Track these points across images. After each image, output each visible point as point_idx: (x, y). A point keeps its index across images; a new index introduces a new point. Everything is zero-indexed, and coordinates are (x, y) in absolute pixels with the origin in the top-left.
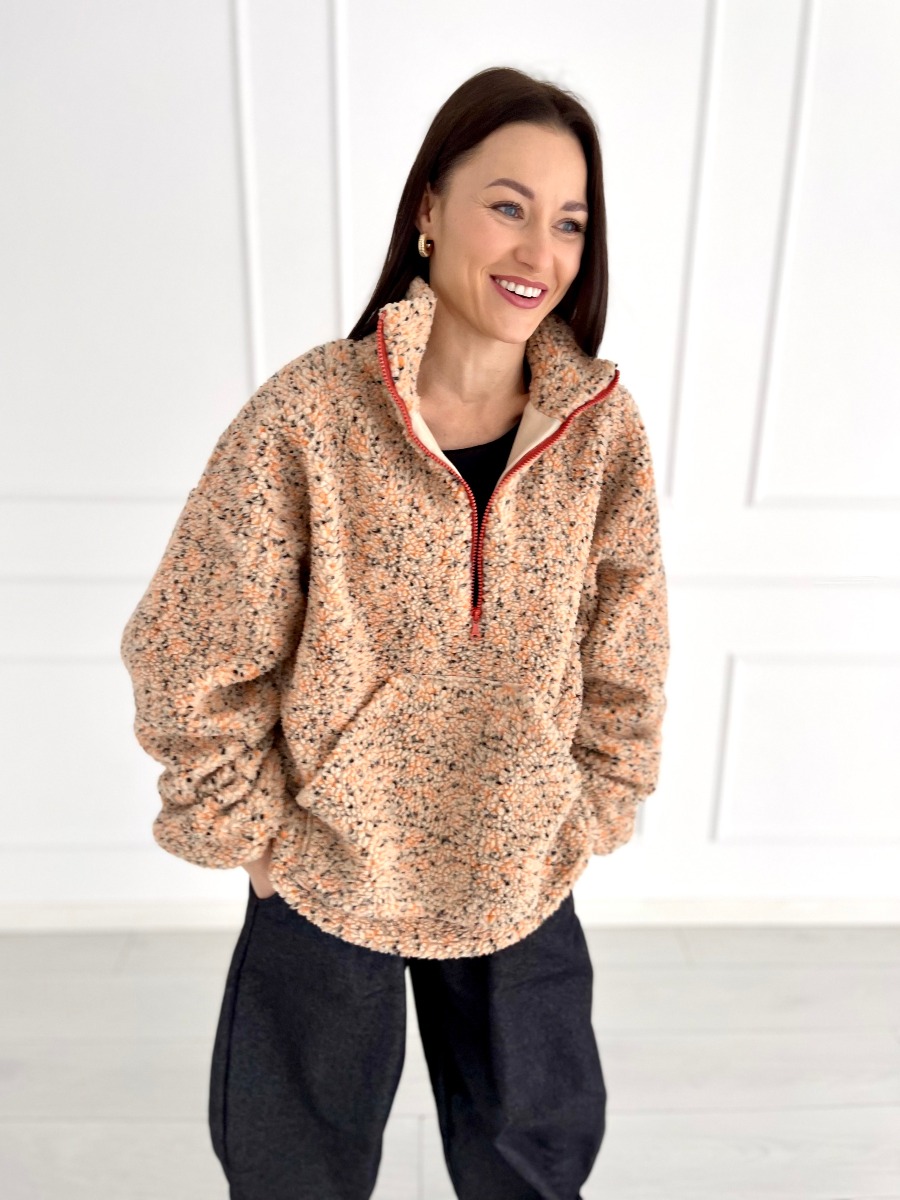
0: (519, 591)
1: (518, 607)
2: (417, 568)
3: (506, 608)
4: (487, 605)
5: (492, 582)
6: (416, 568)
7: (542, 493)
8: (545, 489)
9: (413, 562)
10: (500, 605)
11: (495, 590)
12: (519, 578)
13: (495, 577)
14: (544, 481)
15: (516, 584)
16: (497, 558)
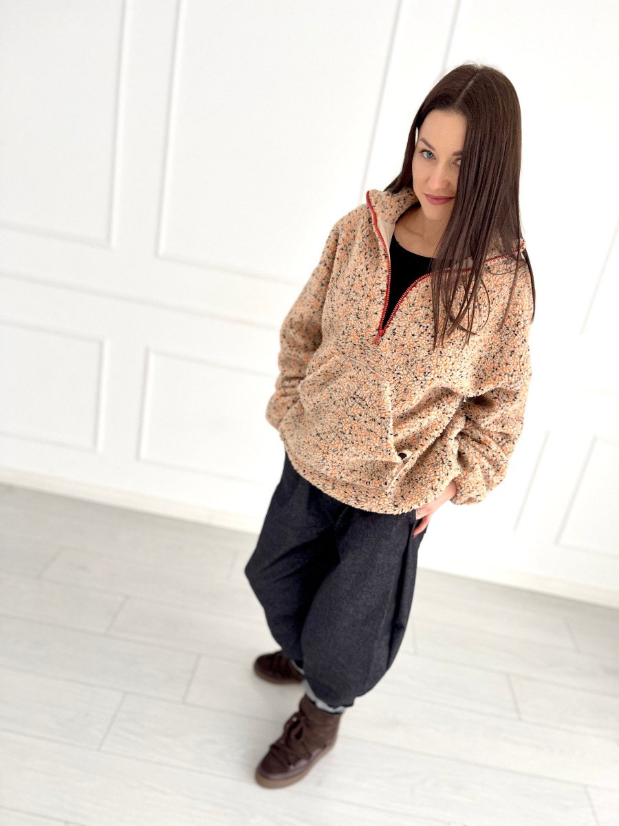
1: (403, 340)
12: (411, 324)
15: (407, 326)
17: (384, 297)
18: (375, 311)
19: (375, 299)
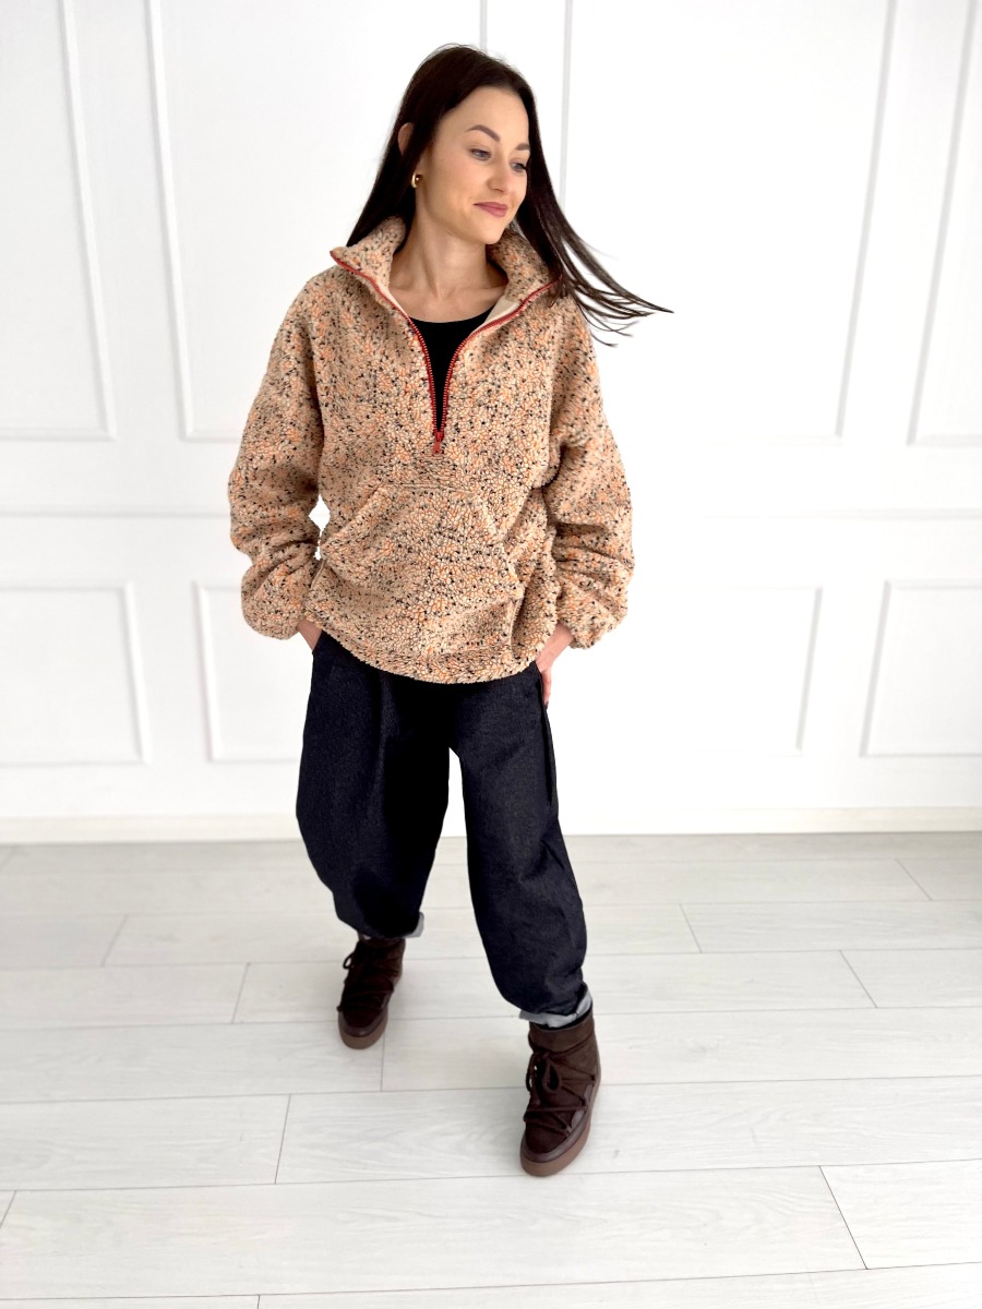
1: (471, 435)
3: (462, 434)
4: (448, 428)
6: (387, 400)
12: (474, 410)
14: (508, 345)
15: (471, 414)
18: (423, 410)
19: (418, 394)
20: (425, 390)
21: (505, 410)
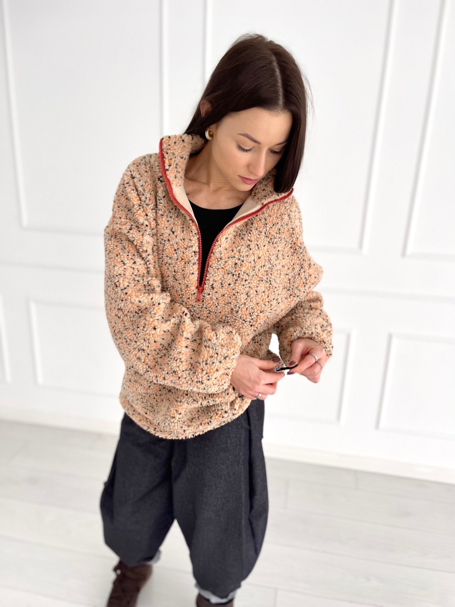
0: (223, 283)
1: (222, 291)
2: (170, 261)
3: (215, 290)
4: (206, 286)
5: (211, 275)
7: (249, 238)
8: (251, 236)
9: (169, 258)
10: (213, 288)
11: (211, 279)
12: (225, 276)
13: (212, 273)
14: (251, 233)
15: (222, 279)
16: (216, 264)
17: (197, 258)
18: (191, 272)
19: (190, 261)
20: (195, 259)
21: (246, 277)
